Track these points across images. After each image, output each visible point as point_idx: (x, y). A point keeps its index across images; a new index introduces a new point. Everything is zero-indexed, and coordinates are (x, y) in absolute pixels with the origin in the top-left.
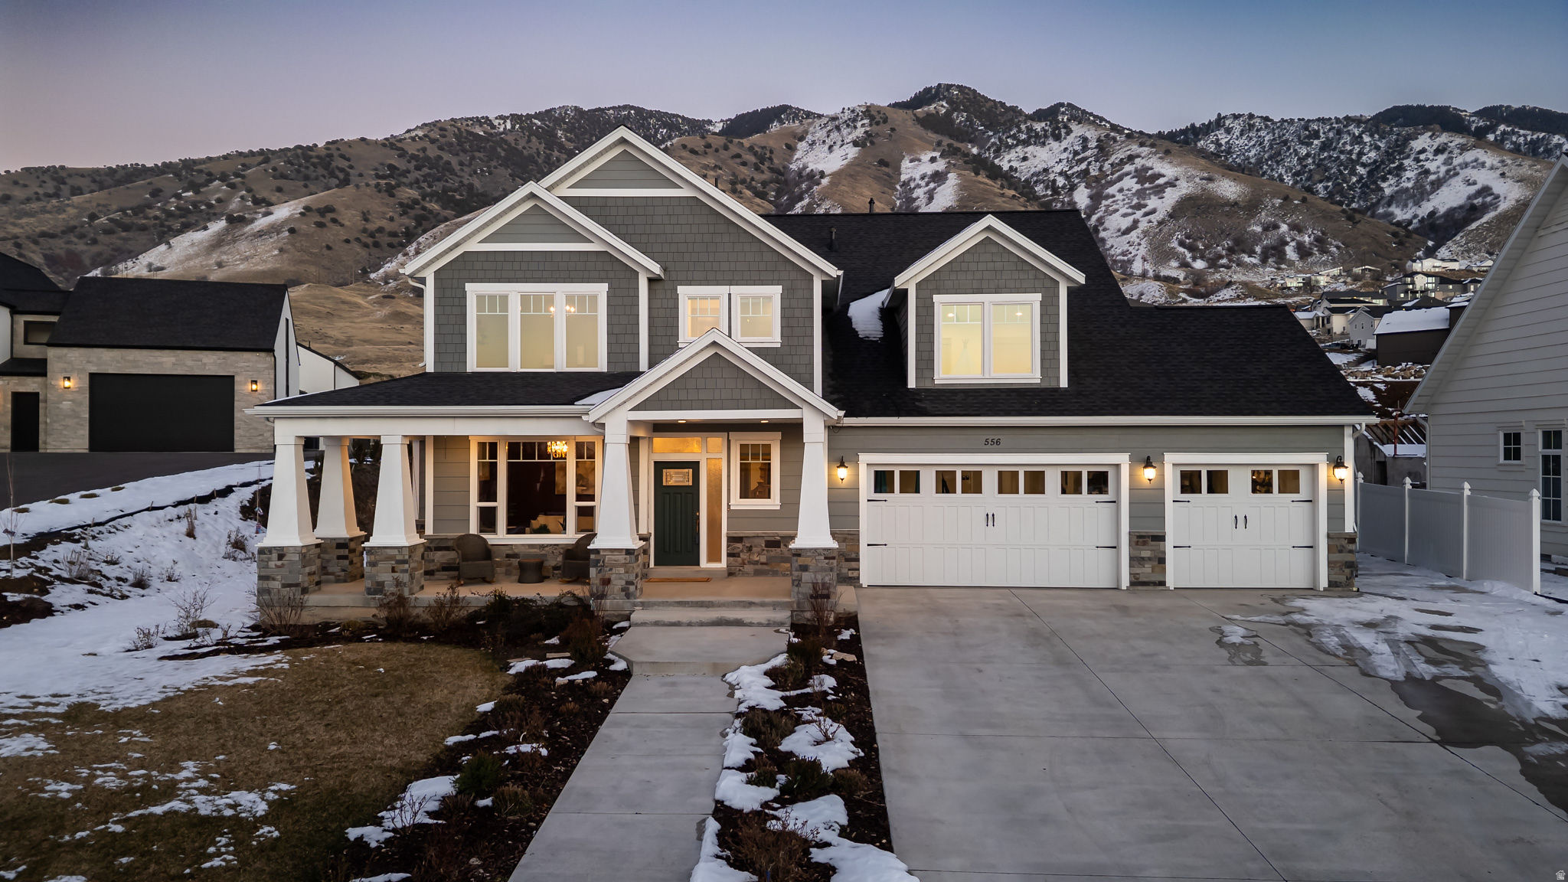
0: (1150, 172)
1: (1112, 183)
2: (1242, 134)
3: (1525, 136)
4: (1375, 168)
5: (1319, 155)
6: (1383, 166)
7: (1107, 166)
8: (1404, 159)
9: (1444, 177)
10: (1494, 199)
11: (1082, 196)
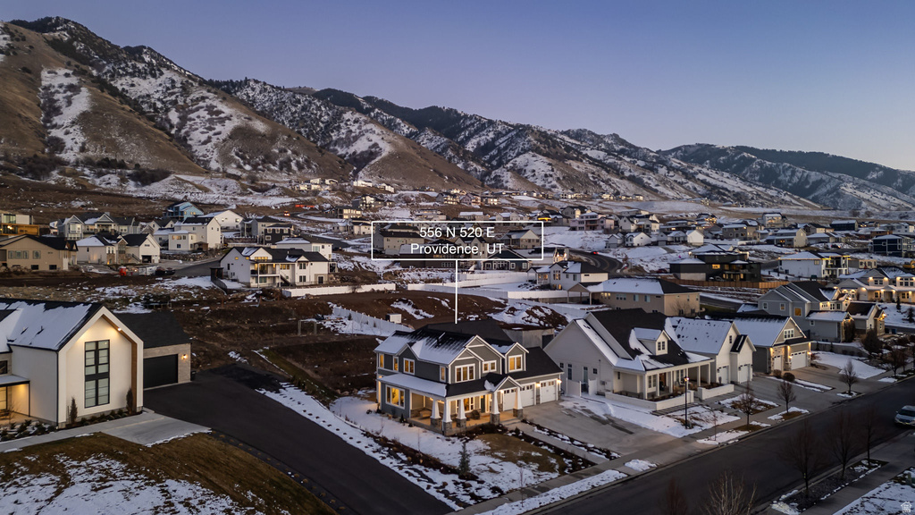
0: (215, 109)
1: (192, 111)
2: (260, 93)
3: (386, 116)
4: (328, 124)
5: (301, 113)
6: (331, 125)
7: (188, 101)
8: (341, 123)
9: (359, 135)
10: (380, 150)
11: (174, 116)
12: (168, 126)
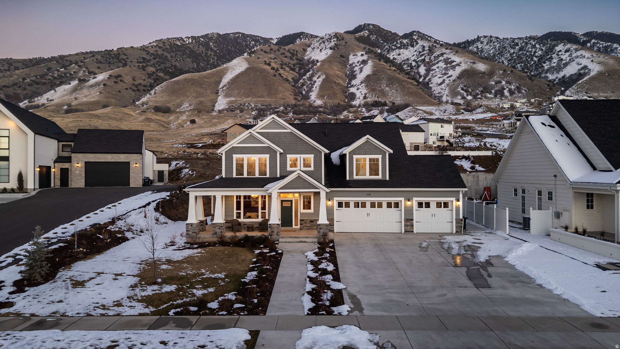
0: (450, 60)
1: (434, 64)
2: (487, 44)
3: (602, 44)
4: (541, 58)
5: (518, 53)
6: (544, 57)
7: (432, 58)
8: (553, 54)
9: (569, 62)
10: (589, 71)
11: (422, 70)
12: (418, 77)
